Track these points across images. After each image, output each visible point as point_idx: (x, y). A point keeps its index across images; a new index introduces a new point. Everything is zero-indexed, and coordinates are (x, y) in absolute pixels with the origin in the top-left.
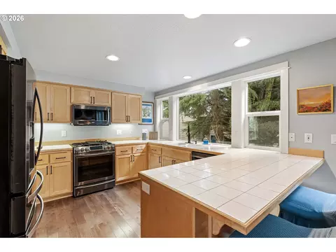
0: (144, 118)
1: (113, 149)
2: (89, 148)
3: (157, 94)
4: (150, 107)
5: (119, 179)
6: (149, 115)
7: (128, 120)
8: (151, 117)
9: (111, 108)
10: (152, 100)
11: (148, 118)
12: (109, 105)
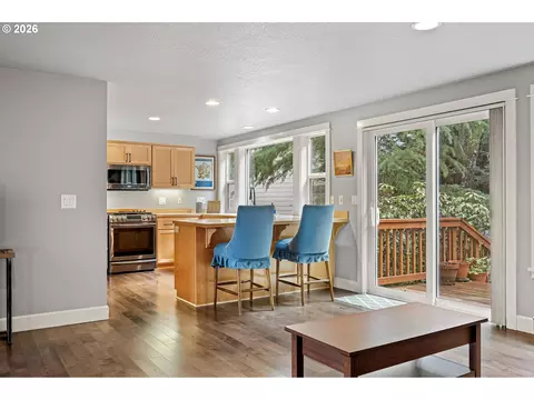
0: (201, 180)
1: (154, 220)
2: (125, 217)
3: (220, 143)
4: (209, 163)
5: (161, 260)
6: (207, 176)
7: (173, 183)
8: (211, 179)
9: (150, 167)
10: (213, 152)
11: (206, 179)
12: (149, 163)
